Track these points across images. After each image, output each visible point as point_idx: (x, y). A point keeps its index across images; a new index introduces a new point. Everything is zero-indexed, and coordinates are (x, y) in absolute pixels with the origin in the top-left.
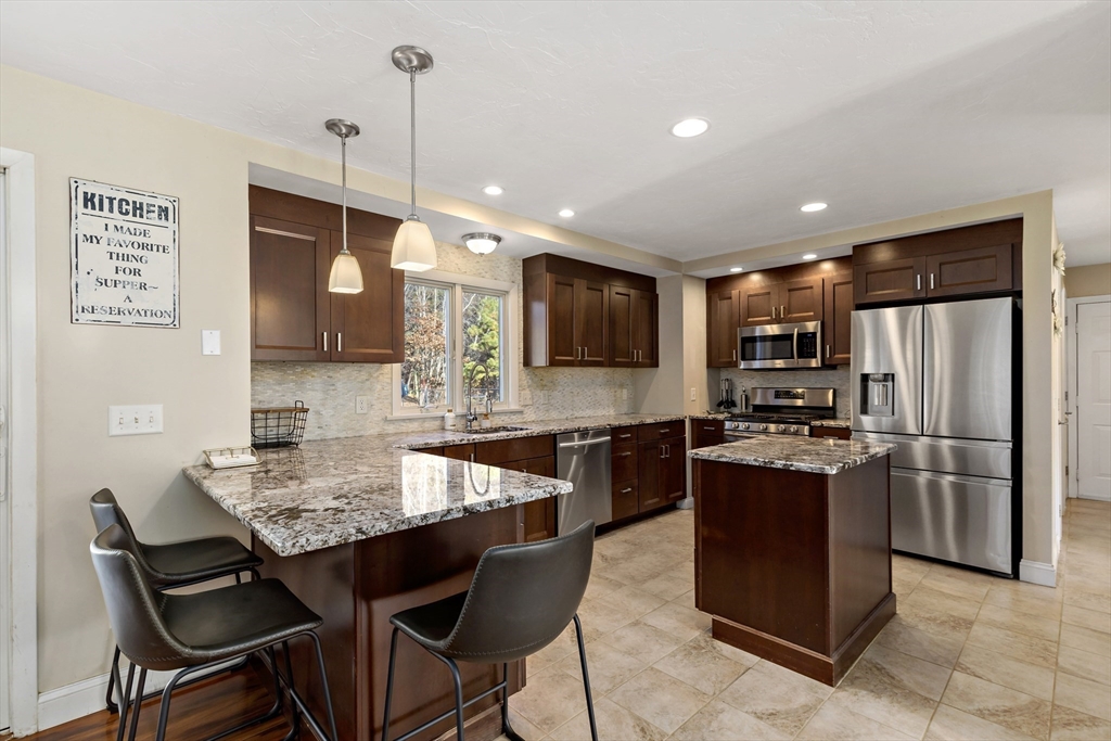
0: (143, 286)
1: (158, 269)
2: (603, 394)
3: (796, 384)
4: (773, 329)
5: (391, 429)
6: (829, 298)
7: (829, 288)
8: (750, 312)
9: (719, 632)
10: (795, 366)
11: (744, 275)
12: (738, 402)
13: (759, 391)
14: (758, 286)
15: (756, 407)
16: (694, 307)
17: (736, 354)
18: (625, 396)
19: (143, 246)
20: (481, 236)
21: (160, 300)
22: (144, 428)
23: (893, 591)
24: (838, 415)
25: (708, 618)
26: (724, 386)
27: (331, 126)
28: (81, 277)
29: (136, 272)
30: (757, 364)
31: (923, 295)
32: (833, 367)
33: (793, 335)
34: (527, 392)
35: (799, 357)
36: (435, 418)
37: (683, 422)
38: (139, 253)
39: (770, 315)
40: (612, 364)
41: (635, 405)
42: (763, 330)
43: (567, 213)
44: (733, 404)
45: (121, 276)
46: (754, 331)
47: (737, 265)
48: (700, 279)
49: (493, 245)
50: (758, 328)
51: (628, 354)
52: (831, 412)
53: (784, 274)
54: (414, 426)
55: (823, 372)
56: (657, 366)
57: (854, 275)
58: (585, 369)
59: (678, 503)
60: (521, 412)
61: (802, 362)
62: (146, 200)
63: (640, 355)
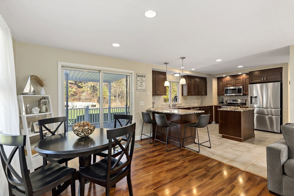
0: (143, 86)
1: (144, 84)
2: (195, 101)
3: (237, 99)
4: (232, 88)
5: (162, 106)
6: (244, 81)
7: (244, 79)
8: (227, 84)
9: (223, 137)
10: (237, 95)
11: (226, 77)
12: (224, 102)
13: (229, 100)
14: (229, 79)
15: (228, 103)
16: (215, 83)
17: (224, 93)
18: (200, 101)
19: (143, 81)
20: (177, 73)
21: (144, 88)
22: (142, 105)
23: (254, 133)
24: (247, 105)
25: (221, 135)
26: (221, 99)
27: (165, 63)
28: (138, 86)
29: (142, 84)
30: (228, 95)
31: (263, 81)
32: (246, 95)
33: (236, 89)
34: (182, 100)
35: (238, 93)
36: (168, 105)
37: (212, 106)
38: (142, 82)
39: (231, 85)
40: (198, 95)
41: (202, 103)
42: (230, 88)
43: (193, 69)
44: (223, 103)
45: (141, 85)
46: (228, 88)
47: (224, 75)
48: (216, 78)
49: (179, 75)
50: (228, 87)
51: (201, 93)
52: (245, 104)
53: (234, 77)
54: (165, 106)
55: (243, 96)
56: (207, 95)
57: (249, 77)
58: (192, 96)
59: (211, 122)
60: (181, 104)
61: (239, 94)
62: (143, 75)
63: (203, 93)
